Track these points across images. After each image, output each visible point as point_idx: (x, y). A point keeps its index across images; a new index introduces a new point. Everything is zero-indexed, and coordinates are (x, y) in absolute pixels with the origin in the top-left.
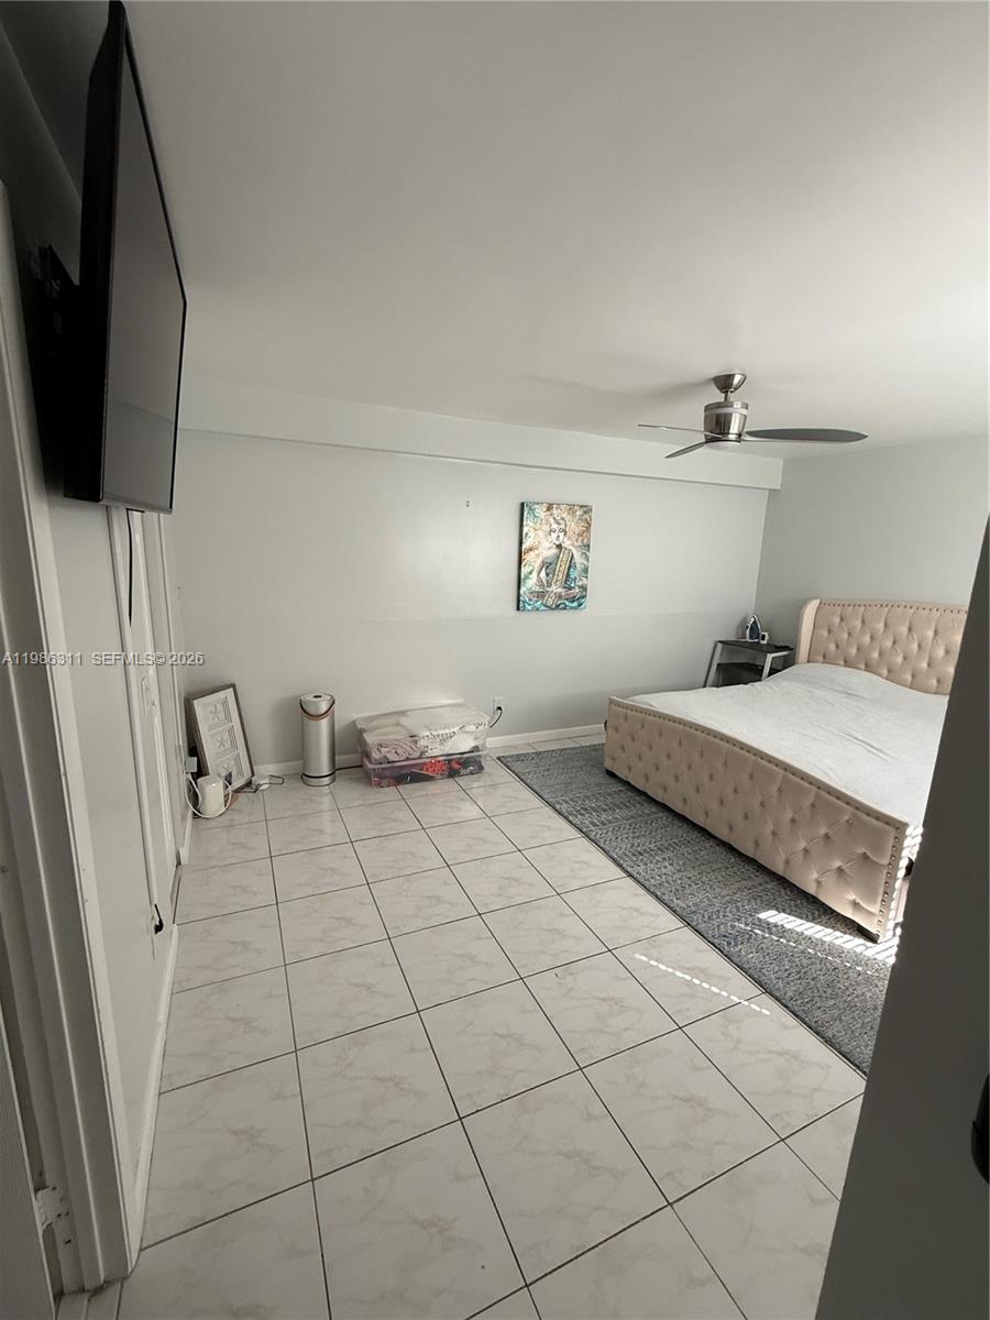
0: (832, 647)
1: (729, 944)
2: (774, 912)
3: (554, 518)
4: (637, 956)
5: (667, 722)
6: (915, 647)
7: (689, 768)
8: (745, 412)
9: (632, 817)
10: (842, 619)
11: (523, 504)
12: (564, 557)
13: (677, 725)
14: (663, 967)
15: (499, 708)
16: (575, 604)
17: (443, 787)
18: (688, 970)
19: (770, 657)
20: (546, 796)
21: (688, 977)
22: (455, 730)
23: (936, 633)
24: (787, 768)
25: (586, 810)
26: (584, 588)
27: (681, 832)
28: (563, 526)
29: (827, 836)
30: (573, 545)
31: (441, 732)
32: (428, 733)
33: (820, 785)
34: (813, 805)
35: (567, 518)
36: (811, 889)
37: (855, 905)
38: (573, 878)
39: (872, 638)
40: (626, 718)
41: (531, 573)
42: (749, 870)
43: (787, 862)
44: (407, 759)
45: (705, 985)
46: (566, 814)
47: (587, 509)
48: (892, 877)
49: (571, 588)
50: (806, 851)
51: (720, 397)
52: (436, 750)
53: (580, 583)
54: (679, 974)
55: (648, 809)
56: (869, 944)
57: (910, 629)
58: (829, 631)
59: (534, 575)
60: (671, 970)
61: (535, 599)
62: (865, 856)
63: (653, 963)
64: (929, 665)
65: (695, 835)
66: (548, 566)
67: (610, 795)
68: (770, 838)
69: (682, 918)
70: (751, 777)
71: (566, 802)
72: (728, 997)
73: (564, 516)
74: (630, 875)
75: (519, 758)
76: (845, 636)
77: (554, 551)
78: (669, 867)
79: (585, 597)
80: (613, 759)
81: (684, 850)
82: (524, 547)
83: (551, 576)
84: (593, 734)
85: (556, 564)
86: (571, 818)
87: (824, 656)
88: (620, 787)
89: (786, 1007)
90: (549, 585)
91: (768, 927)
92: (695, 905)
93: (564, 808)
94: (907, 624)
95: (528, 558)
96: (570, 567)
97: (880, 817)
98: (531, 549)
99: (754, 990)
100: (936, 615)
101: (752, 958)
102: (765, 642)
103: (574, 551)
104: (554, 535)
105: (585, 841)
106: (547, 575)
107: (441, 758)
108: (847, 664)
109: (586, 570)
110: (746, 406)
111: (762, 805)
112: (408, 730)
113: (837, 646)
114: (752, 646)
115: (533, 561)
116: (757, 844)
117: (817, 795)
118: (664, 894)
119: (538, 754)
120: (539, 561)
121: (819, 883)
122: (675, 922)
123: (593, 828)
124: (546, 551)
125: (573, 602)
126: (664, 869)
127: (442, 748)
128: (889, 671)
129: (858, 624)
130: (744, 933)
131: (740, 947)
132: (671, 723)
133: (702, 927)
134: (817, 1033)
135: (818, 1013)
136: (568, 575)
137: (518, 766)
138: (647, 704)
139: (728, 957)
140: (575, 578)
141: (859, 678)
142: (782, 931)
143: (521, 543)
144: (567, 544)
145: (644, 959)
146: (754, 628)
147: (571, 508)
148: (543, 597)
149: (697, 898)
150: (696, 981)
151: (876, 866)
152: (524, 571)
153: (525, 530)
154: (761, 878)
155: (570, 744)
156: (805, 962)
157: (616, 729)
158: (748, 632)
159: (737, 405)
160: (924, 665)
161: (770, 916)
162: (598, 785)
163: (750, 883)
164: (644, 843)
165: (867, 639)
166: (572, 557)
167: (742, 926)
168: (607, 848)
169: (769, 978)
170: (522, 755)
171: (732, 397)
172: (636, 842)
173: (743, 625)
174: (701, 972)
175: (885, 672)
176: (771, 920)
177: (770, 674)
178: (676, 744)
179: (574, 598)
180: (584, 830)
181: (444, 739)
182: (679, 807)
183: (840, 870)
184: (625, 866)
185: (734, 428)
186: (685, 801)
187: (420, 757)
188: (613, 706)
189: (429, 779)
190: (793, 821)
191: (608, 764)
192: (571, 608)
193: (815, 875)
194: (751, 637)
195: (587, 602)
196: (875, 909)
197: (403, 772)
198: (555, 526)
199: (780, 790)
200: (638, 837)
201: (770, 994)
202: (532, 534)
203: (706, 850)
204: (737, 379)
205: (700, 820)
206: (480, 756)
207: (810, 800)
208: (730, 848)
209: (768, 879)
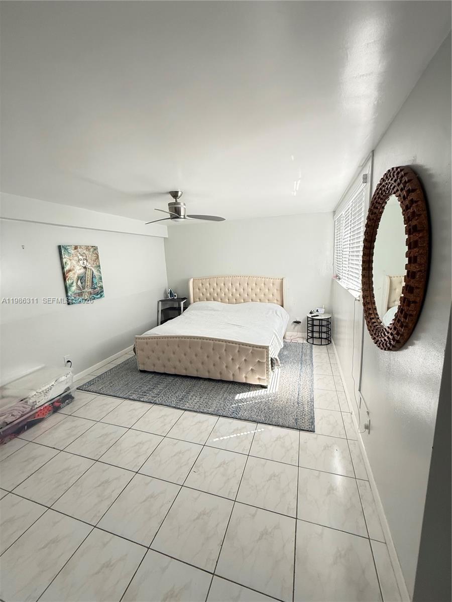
0: (201, 295)
1: (236, 414)
2: (238, 395)
3: (80, 253)
4: (215, 440)
5: (169, 339)
6: (227, 290)
7: (185, 355)
8: (185, 207)
9: (167, 386)
10: (202, 284)
11: (59, 247)
12: (89, 273)
14: (225, 438)
15: (69, 361)
16: (99, 296)
17: (53, 420)
18: (233, 433)
19: (182, 303)
20: (121, 395)
21: (235, 435)
22: (53, 383)
23: (232, 284)
24: (226, 341)
25: (145, 392)
26: (101, 287)
27: (188, 382)
28: (85, 257)
29: (245, 360)
30: (92, 266)
31: (44, 389)
32: (35, 393)
33: (239, 343)
34: (238, 351)
35: (87, 253)
36: (244, 381)
37: (259, 379)
38: (165, 425)
39: (213, 289)
40: (147, 343)
41: (72, 283)
42: (220, 385)
43: (233, 375)
44: (22, 416)
45: (242, 434)
46: (138, 399)
47: (95, 248)
48: (268, 365)
49: (95, 288)
50: (239, 368)
51: (173, 200)
52: (43, 400)
53: (99, 285)
54: (232, 436)
55: (170, 379)
56: (266, 389)
57: (224, 284)
58: (199, 289)
59: (75, 284)
60: (228, 437)
61: (78, 297)
62: (259, 362)
63: (221, 438)
64: (232, 295)
65: (194, 381)
66: (81, 278)
67: (150, 381)
68: (225, 369)
69: (216, 415)
70: (213, 349)
71: (134, 394)
72: (251, 433)
73: (85, 251)
74: (186, 410)
75: (90, 383)
76: (205, 290)
77: (83, 270)
78: (196, 398)
79: (103, 291)
80: (144, 364)
81: (196, 388)
82: (65, 270)
83: (83, 283)
85: (85, 277)
86: (142, 400)
87: (199, 299)
88: (150, 376)
89: (266, 424)
90: (84, 288)
91: (241, 401)
92: (216, 407)
93: (134, 396)
94: (223, 283)
95: (70, 275)
96: (92, 278)
97: (260, 347)
98: (70, 271)
99: (254, 425)
100: (231, 278)
101: (246, 414)
102: (176, 298)
103: (93, 270)
104: (81, 262)
105: (156, 407)
106: (82, 283)
107: (46, 405)
108: (207, 300)
109: (101, 278)
110: (185, 205)
111: (220, 358)
112: (16, 397)
113: (203, 294)
114: (172, 300)
115: (72, 277)
116: (221, 373)
117: (239, 347)
118: (203, 410)
119: (99, 377)
120: (76, 276)
121: (246, 377)
122: (215, 418)
123: (155, 399)
124: (79, 271)
125: (98, 295)
126: (194, 400)
127: (46, 397)
128: (221, 299)
129: (208, 285)
130: (237, 408)
131: (240, 413)
132: (172, 339)
133: (224, 414)
134: (278, 426)
135: (274, 420)
136: (92, 282)
137: (92, 388)
138: (155, 334)
139: (240, 419)
140: (96, 283)
141: (213, 304)
142: (246, 400)
143: (63, 268)
144: (89, 266)
145: (217, 439)
146: (171, 293)
147: (87, 248)
148: (82, 295)
149: (214, 405)
150: (238, 435)
151: (263, 363)
152: (68, 282)
153: (64, 260)
154: (226, 386)
155: (112, 366)
156: (258, 405)
157: (142, 350)
158: (169, 295)
159: (182, 204)
160: (231, 295)
161: (239, 397)
162: (142, 379)
163: (224, 389)
164: (181, 394)
165: (212, 290)
166: (93, 272)
167: (234, 405)
168: (168, 404)
169: (255, 417)
170: (91, 381)
171: (178, 200)
172: (177, 395)
173: (165, 293)
174: (236, 431)
175: (220, 300)
176: (240, 398)
177: (184, 310)
178: (176, 347)
179: (98, 293)
180: (152, 402)
181: (46, 392)
182: (184, 373)
183: (252, 370)
184: (181, 407)
185: (182, 213)
186: (186, 369)
187: (32, 410)
188: (137, 340)
189: (40, 420)
190: (232, 359)
191: (141, 367)
192: (98, 298)
193: (244, 375)
194: (171, 297)
195: (105, 293)
196: (265, 377)
197: (20, 425)
198: (80, 257)
199: (225, 350)
200: (176, 392)
201: (260, 423)
202: (69, 262)
203: (204, 385)
204: (180, 194)
205: (195, 374)
206: (70, 393)
207: (238, 349)
208: (210, 380)
209: (228, 384)
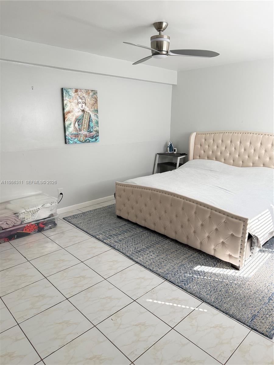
0: (202, 152)
1: (185, 284)
2: (199, 266)
3: (79, 97)
4: (148, 300)
5: (143, 190)
6: (233, 149)
7: (155, 209)
8: (169, 40)
9: (133, 235)
10: (205, 140)
11: (62, 89)
12: (86, 116)
13: (148, 191)
14: (160, 302)
15: (61, 194)
16: (94, 140)
17: (36, 237)
18: (169, 301)
19: (179, 158)
20: (91, 233)
21: (171, 304)
22: (39, 207)
23: (240, 142)
24: (198, 203)
25: (111, 236)
26: (97, 132)
27: (155, 238)
28: (84, 101)
29: (217, 230)
30: (90, 110)
31: (31, 209)
32: (24, 211)
33: (212, 208)
34: (210, 217)
35: (86, 96)
36: (212, 253)
37: (230, 256)
38: (111, 269)
39: (217, 147)
40: (124, 191)
41: (70, 124)
42: (185, 250)
43: (201, 243)
44: (14, 226)
45: (179, 306)
46: (102, 239)
47: (95, 92)
48: (243, 242)
49: (91, 132)
50: (209, 237)
51: (157, 33)
52: (30, 219)
53: (95, 129)
54: (167, 304)
55: (139, 230)
57: (231, 142)
58: (201, 145)
59: (72, 125)
60: (163, 303)
61: (74, 138)
62: (232, 235)
63: (155, 301)
64: (239, 156)
65: (160, 239)
66: (79, 120)
67: (121, 227)
68: (193, 234)
69: (163, 277)
70: (183, 209)
71: (101, 234)
72: (190, 308)
73: (84, 95)
74: (137, 263)
75: (74, 217)
76: (207, 147)
77: (81, 113)
78: (153, 255)
79: (97, 136)
80: (120, 210)
81: (158, 246)
82: (65, 111)
83: (80, 126)
84: (109, 200)
85: (83, 120)
86: (105, 241)
87: (199, 156)
88: (124, 223)
89: (213, 306)
90: (80, 130)
91: (198, 273)
92: (168, 270)
93: (101, 237)
94: (230, 140)
95: (69, 116)
96: (89, 121)
97: (237, 218)
98: (69, 112)
99: (199, 302)
100: (240, 135)
101: (195, 288)
102: (175, 153)
103: (91, 113)
104: (80, 105)
105: (113, 251)
106: (79, 125)
107: (33, 223)
108: (209, 158)
109: (97, 123)
110: (169, 38)
111: (189, 220)
112: (12, 210)
113: (204, 152)
114: (170, 154)
115: (71, 119)
116: (188, 238)
117: (211, 213)
118: (153, 268)
119: (84, 213)
120: (74, 118)
121: (215, 250)
122: (161, 280)
123: (116, 244)
124: (77, 113)
125: (93, 138)
126: (150, 256)
127: (33, 217)
128: (225, 160)
129: (212, 141)
130: (189, 278)
131: (189, 285)
132: (146, 190)
133: (172, 279)
134: (227, 314)
135: (225, 305)
136: (89, 125)
137: (74, 221)
138: (134, 183)
139: (186, 290)
140: (93, 127)
141: (214, 164)
142: (204, 274)
143: (63, 109)
144: (87, 109)
145: (151, 300)
146: (171, 147)
147: (87, 92)
148: (78, 136)
149: (167, 267)
150: (175, 305)
151: (237, 238)
152: (67, 123)
153: (65, 102)
154: (190, 253)
155: (98, 207)
156: (216, 284)
157: (120, 196)
158: (169, 148)
159: (165, 37)
160: (237, 156)
161: (198, 268)
162: (115, 223)
163: (187, 256)
164: (141, 246)
165: (216, 147)
166: (90, 116)
167: (189, 275)
168: (124, 252)
169: (204, 294)
170: (76, 215)
171: (162, 33)
172: (137, 246)
173: (166, 146)
174: (176, 300)
175: (223, 160)
176: (199, 270)
177: (180, 166)
178: (148, 199)
179: (94, 137)
180: (112, 245)
181: (34, 213)
182: (152, 227)
183: (223, 243)
184: (134, 258)
185: (165, 49)
186: (155, 224)
187: (21, 224)
188: (117, 186)
189: (27, 234)
190: (202, 225)
191: (118, 213)
192: (92, 142)
193: (213, 247)
194: (170, 151)
195: (99, 138)
196: (237, 256)
197: (12, 233)
198: (80, 100)
199: (195, 213)
200: (137, 244)
201: (205, 302)
202: (69, 104)
203: (167, 244)
204: (164, 25)
205: (162, 231)
206: (54, 219)
207: (208, 216)
208: (176, 242)
209: (194, 252)
